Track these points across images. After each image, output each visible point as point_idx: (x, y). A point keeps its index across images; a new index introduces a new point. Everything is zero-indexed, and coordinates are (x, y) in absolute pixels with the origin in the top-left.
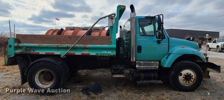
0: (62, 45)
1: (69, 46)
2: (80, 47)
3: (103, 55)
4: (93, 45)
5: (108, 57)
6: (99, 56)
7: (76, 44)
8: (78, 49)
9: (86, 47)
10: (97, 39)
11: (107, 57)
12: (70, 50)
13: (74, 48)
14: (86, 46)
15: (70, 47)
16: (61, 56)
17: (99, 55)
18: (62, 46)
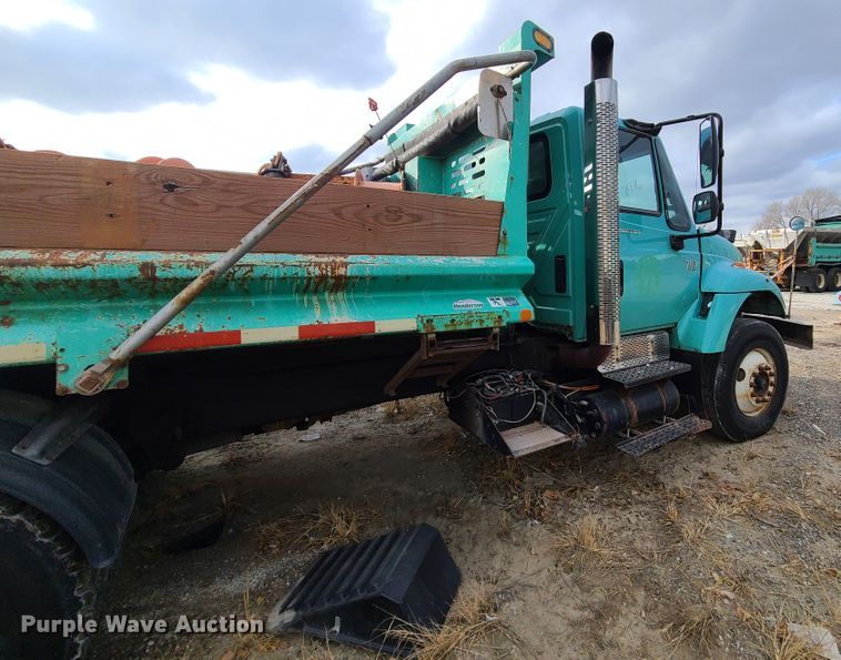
0: (70, 256)
1: (167, 265)
2: (290, 272)
3: (468, 323)
4: (398, 260)
5: (495, 336)
6: (439, 335)
7: (250, 249)
8: (263, 293)
9: (342, 271)
10: (418, 218)
11: (483, 333)
12: (186, 304)
13: (223, 289)
14: (345, 265)
15: (187, 281)
16: (68, 381)
17: (441, 329)
18: (71, 273)
